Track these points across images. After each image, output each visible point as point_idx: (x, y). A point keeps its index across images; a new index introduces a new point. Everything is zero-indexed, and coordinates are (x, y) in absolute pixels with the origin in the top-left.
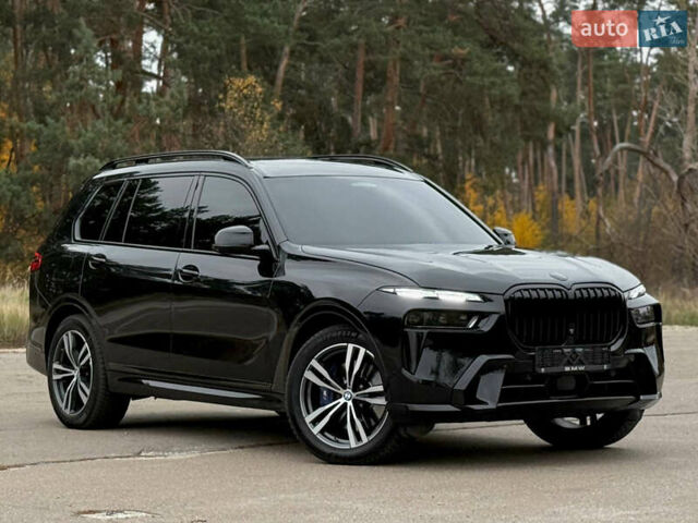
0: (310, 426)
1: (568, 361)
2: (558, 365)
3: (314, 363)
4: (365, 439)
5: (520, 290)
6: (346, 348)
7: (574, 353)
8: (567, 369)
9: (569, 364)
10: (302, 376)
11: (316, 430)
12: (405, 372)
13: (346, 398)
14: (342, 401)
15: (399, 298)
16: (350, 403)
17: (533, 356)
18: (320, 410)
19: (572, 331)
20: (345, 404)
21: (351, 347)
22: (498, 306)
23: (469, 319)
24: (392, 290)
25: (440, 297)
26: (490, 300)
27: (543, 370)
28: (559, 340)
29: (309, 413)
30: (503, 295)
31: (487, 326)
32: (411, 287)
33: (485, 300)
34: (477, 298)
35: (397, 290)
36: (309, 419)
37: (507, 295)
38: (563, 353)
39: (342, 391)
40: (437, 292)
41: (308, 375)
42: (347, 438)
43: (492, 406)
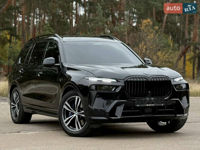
0: (65, 124)
1: (148, 102)
2: (144, 104)
3: (66, 103)
4: (81, 128)
5: (130, 78)
6: (75, 98)
7: (150, 100)
8: (147, 105)
9: (148, 104)
10: (63, 107)
11: (67, 125)
12: (89, 106)
13: (76, 115)
14: (74, 115)
15: (90, 81)
16: (77, 116)
17: (134, 101)
18: (68, 118)
19: (149, 92)
20: (75, 116)
21: (77, 97)
22: (122, 84)
23: (113, 88)
24: (87, 78)
25: (103, 80)
26: (119, 82)
27: (138, 105)
28: (145, 95)
29: (65, 119)
30: (124, 80)
31: (118, 90)
32: (93, 77)
33: (118, 81)
34: (115, 81)
35: (89, 78)
36: (65, 121)
37: (125, 80)
38: (146, 100)
39: (74, 112)
40: (102, 79)
41: (65, 107)
42: (75, 128)
43: (119, 117)
